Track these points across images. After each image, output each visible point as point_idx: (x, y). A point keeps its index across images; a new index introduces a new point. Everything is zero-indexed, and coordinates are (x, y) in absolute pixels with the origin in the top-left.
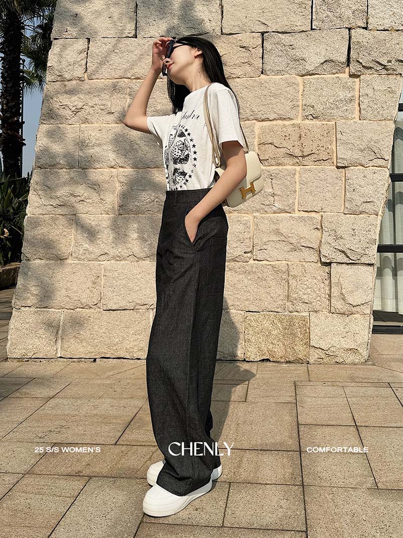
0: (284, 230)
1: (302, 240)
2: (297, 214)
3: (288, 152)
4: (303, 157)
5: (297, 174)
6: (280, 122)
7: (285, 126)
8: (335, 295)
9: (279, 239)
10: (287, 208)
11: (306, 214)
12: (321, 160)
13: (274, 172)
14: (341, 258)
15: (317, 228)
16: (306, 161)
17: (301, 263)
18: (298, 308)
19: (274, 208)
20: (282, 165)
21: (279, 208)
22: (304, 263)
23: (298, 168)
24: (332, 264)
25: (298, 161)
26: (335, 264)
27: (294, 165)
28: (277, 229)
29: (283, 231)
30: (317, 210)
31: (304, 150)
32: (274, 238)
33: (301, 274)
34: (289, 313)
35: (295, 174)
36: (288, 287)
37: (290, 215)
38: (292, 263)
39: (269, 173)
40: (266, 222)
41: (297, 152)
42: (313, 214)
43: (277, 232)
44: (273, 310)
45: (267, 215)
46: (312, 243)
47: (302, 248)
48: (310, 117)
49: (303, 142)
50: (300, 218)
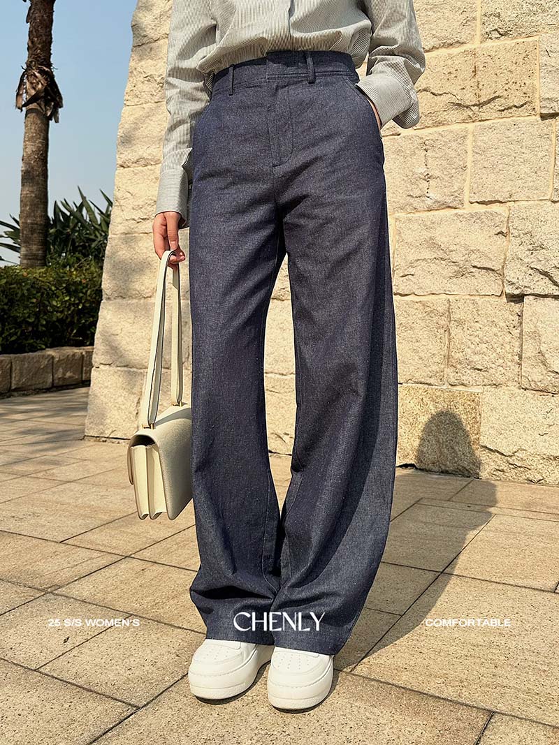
0: (444, 239)
1: (473, 256)
2: (467, 209)
3: (454, 100)
4: (480, 105)
5: (470, 137)
6: (443, 52)
7: (451, 57)
8: (528, 354)
9: (435, 256)
10: (449, 200)
11: (482, 208)
12: (510, 108)
13: (431, 137)
14: (544, 286)
15: (501, 233)
16: (487, 111)
17: (473, 298)
18: (464, 378)
19: (429, 202)
20: (444, 124)
21: (437, 201)
22: (478, 298)
23: (471, 126)
24: (525, 297)
25: (470, 113)
26: (531, 298)
27: (464, 121)
28: (431, 239)
29: (441, 240)
30: (501, 199)
31: (481, 93)
32: (428, 254)
33: (470, 316)
34: (450, 386)
35: (464, 137)
36: (449, 339)
37: (456, 211)
38: (457, 298)
39: (421, 141)
40: (416, 226)
41: (469, 98)
42: (495, 208)
43: (432, 244)
44: (423, 380)
45: (417, 214)
46: (491, 260)
47: (473, 270)
48: (495, 35)
49: (480, 80)
50: (472, 216)
